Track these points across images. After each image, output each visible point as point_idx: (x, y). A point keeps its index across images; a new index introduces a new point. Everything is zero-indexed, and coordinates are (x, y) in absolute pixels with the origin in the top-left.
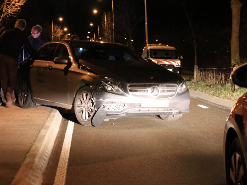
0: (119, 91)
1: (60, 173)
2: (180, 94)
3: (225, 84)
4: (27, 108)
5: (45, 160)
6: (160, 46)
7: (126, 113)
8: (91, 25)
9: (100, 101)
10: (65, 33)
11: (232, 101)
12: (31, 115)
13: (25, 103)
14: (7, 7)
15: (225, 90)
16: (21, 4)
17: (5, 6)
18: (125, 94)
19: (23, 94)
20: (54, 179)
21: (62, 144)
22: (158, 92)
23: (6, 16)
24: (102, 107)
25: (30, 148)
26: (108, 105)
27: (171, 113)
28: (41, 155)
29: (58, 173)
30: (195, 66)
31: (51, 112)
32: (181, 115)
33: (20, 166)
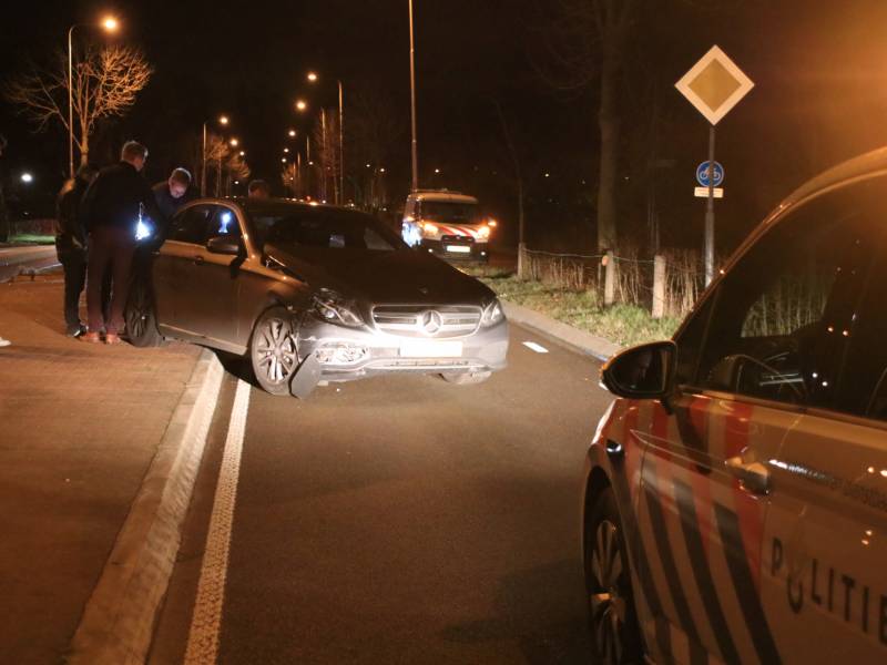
0: (352, 320)
1: (218, 525)
2: (486, 329)
3: (584, 291)
4: (146, 346)
5: (184, 490)
6: (442, 195)
7: (368, 370)
8: (292, 133)
9: (309, 342)
10: (233, 151)
11: (600, 336)
12: (155, 367)
13: (142, 334)
14: (105, 94)
15: (584, 306)
16: (136, 89)
17: (101, 92)
18: (366, 326)
19: (138, 314)
20: (205, 542)
21: (223, 446)
22: (439, 324)
23: (102, 115)
24: (314, 354)
25: (153, 458)
26: (326, 350)
27: (466, 370)
28: (178, 479)
29: (213, 526)
30: (520, 245)
31: (198, 358)
32: (488, 374)
33: (130, 507)
